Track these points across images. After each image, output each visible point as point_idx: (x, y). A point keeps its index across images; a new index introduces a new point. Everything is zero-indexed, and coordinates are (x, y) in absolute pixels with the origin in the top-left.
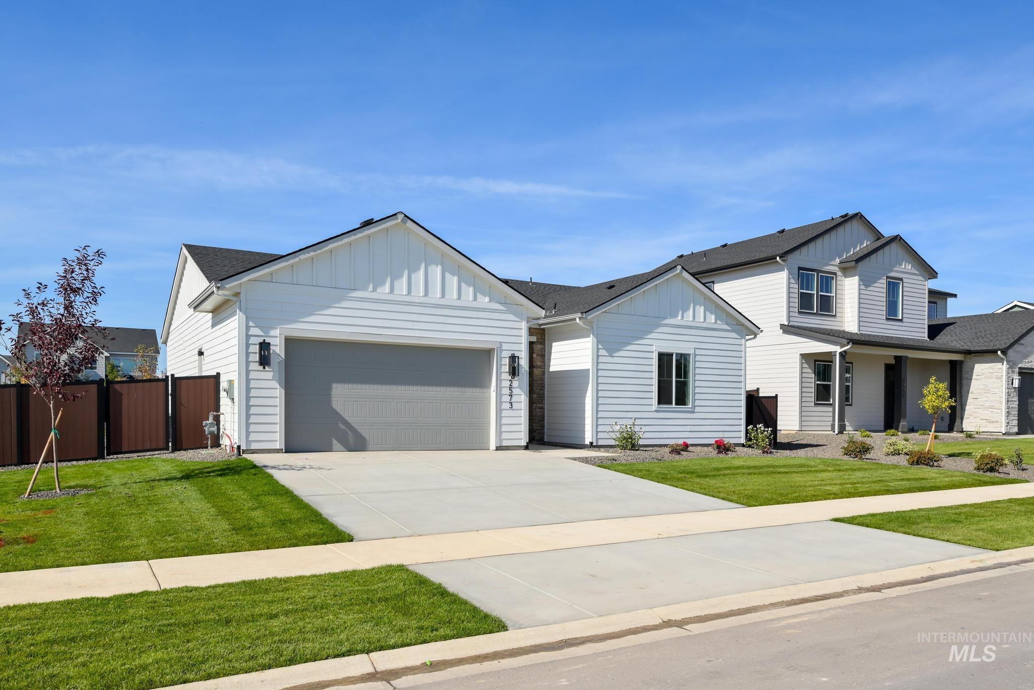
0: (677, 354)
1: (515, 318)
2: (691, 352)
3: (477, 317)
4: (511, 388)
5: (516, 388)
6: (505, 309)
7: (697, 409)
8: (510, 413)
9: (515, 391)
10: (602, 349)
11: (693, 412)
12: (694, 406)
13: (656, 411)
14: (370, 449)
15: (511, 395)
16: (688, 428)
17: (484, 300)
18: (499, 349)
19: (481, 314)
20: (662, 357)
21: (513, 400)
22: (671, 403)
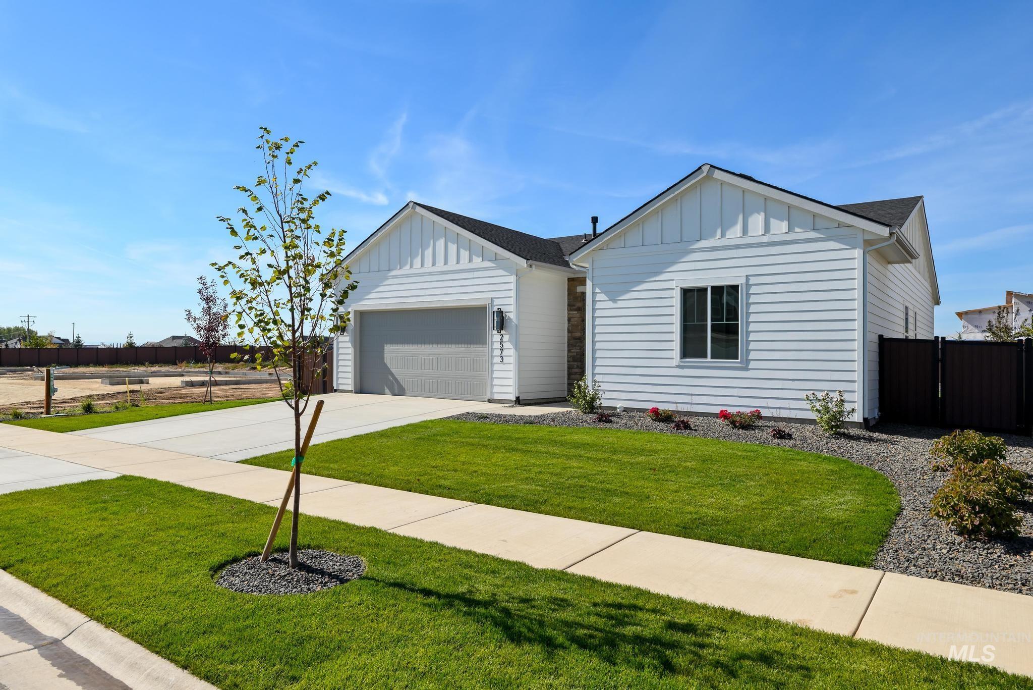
0: (713, 288)
1: (503, 272)
2: (740, 281)
3: (472, 277)
4: (501, 342)
5: (507, 342)
6: (495, 265)
7: (752, 365)
8: (501, 367)
9: (506, 345)
10: (599, 293)
11: (746, 369)
12: (748, 361)
13: (678, 367)
14: (407, 395)
15: (502, 350)
16: (735, 392)
17: (477, 261)
18: (490, 305)
19: (476, 274)
20: (689, 294)
21: (503, 355)
22: (706, 357)
